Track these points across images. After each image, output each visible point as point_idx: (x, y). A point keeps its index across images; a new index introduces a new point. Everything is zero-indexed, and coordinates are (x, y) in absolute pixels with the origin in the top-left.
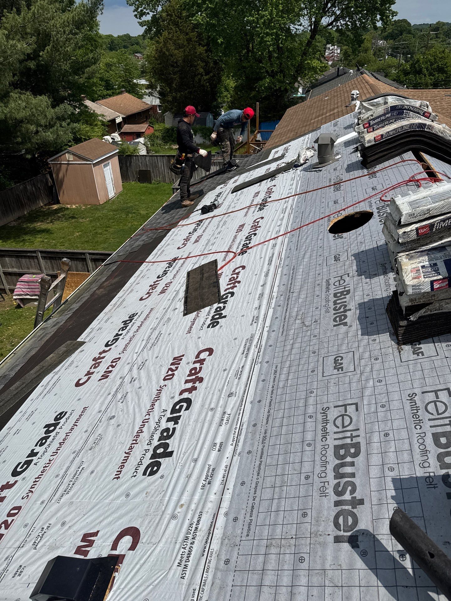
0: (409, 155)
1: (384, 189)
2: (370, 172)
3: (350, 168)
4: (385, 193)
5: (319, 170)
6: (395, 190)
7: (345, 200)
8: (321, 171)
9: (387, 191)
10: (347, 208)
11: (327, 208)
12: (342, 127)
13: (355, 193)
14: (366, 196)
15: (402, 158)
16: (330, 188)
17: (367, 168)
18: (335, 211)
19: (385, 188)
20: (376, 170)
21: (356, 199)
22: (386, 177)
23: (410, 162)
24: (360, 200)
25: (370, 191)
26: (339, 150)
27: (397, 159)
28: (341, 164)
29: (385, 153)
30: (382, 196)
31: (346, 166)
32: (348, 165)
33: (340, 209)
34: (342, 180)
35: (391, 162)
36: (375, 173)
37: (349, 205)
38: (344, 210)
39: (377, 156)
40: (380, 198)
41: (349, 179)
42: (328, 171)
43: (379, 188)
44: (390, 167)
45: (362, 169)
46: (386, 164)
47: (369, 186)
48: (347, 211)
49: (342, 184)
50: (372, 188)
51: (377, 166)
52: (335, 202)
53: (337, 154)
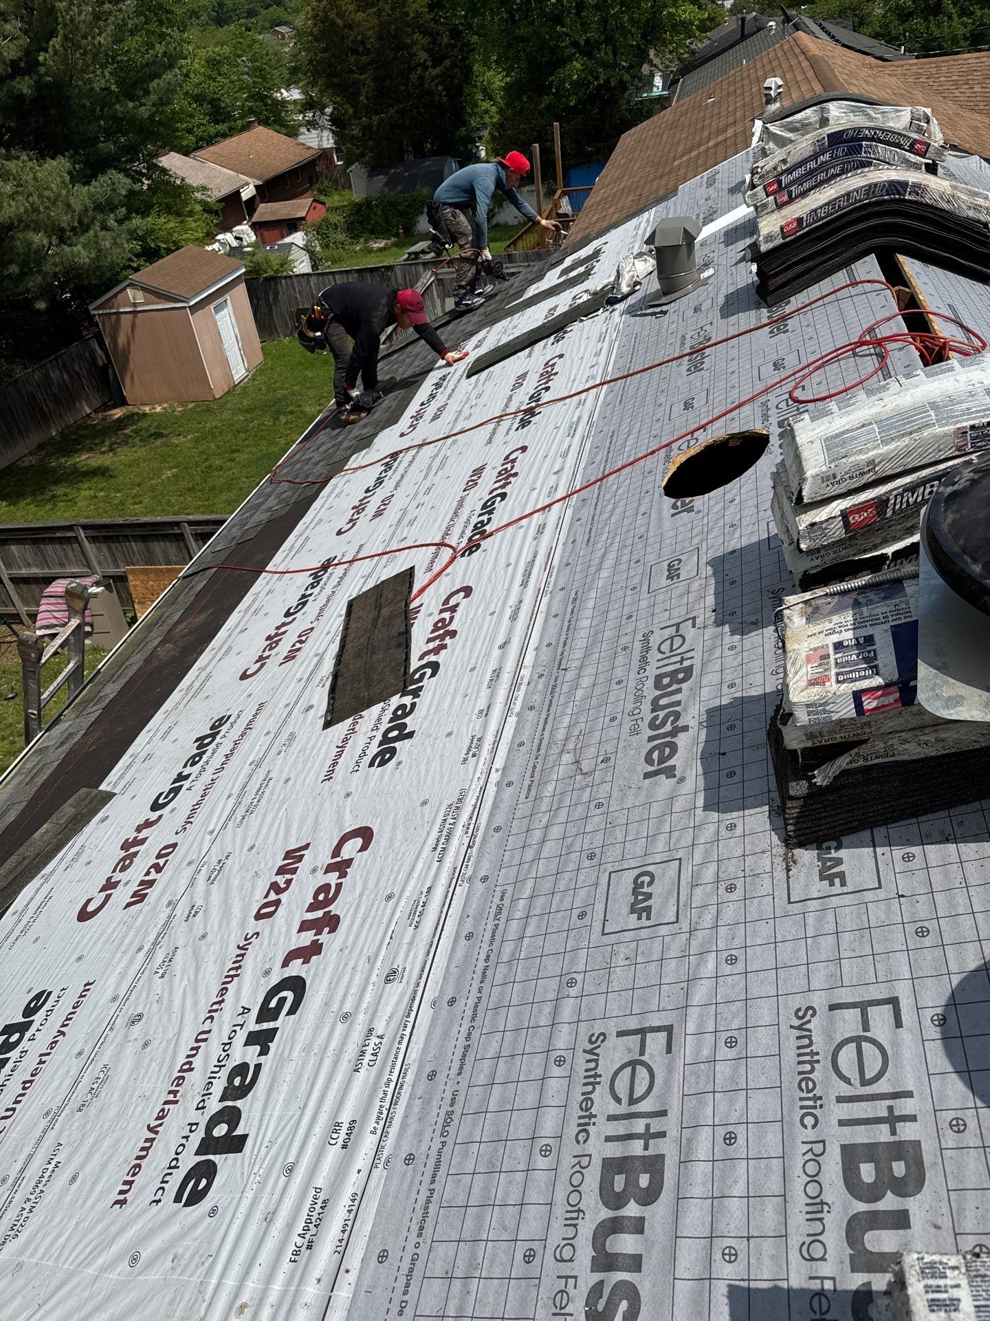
0: (869, 267)
1: (800, 367)
2: (776, 316)
3: (733, 305)
4: (804, 377)
5: (661, 312)
6: (827, 368)
7: (711, 397)
8: (665, 313)
9: (806, 371)
10: (712, 422)
11: (666, 421)
12: (726, 187)
13: (734, 380)
14: (759, 387)
15: (851, 275)
16: (681, 365)
17: (769, 306)
18: (684, 431)
19: (804, 363)
20: (788, 309)
21: (735, 397)
22: (810, 330)
23: (868, 286)
24: (743, 399)
25: (768, 370)
26: (711, 255)
27: (840, 278)
28: (711, 295)
29: (810, 264)
30: (796, 388)
31: (721, 300)
32: (727, 297)
33: (696, 426)
34: (709, 339)
35: (825, 286)
36: (784, 318)
37: (717, 413)
38: (704, 427)
39: (790, 274)
40: (790, 393)
41: (725, 337)
42: (681, 313)
43: (791, 363)
44: (821, 302)
45: (758, 307)
46: (814, 291)
47: (767, 358)
48: (710, 432)
49: (707, 351)
50: (775, 364)
51: (792, 299)
52: (688, 405)
53: (705, 265)
